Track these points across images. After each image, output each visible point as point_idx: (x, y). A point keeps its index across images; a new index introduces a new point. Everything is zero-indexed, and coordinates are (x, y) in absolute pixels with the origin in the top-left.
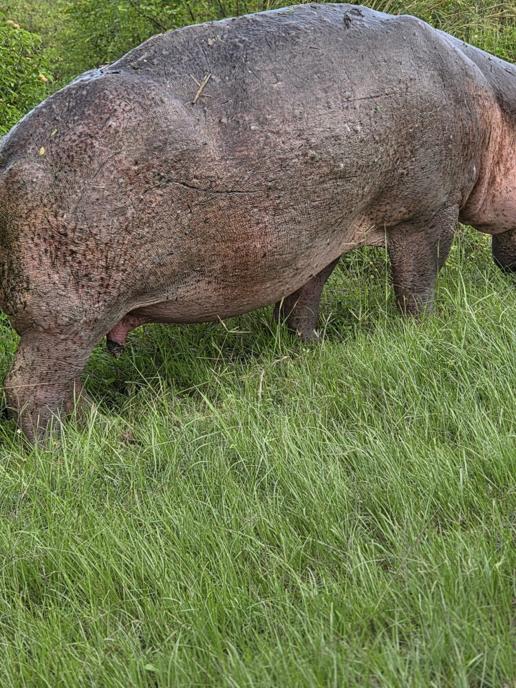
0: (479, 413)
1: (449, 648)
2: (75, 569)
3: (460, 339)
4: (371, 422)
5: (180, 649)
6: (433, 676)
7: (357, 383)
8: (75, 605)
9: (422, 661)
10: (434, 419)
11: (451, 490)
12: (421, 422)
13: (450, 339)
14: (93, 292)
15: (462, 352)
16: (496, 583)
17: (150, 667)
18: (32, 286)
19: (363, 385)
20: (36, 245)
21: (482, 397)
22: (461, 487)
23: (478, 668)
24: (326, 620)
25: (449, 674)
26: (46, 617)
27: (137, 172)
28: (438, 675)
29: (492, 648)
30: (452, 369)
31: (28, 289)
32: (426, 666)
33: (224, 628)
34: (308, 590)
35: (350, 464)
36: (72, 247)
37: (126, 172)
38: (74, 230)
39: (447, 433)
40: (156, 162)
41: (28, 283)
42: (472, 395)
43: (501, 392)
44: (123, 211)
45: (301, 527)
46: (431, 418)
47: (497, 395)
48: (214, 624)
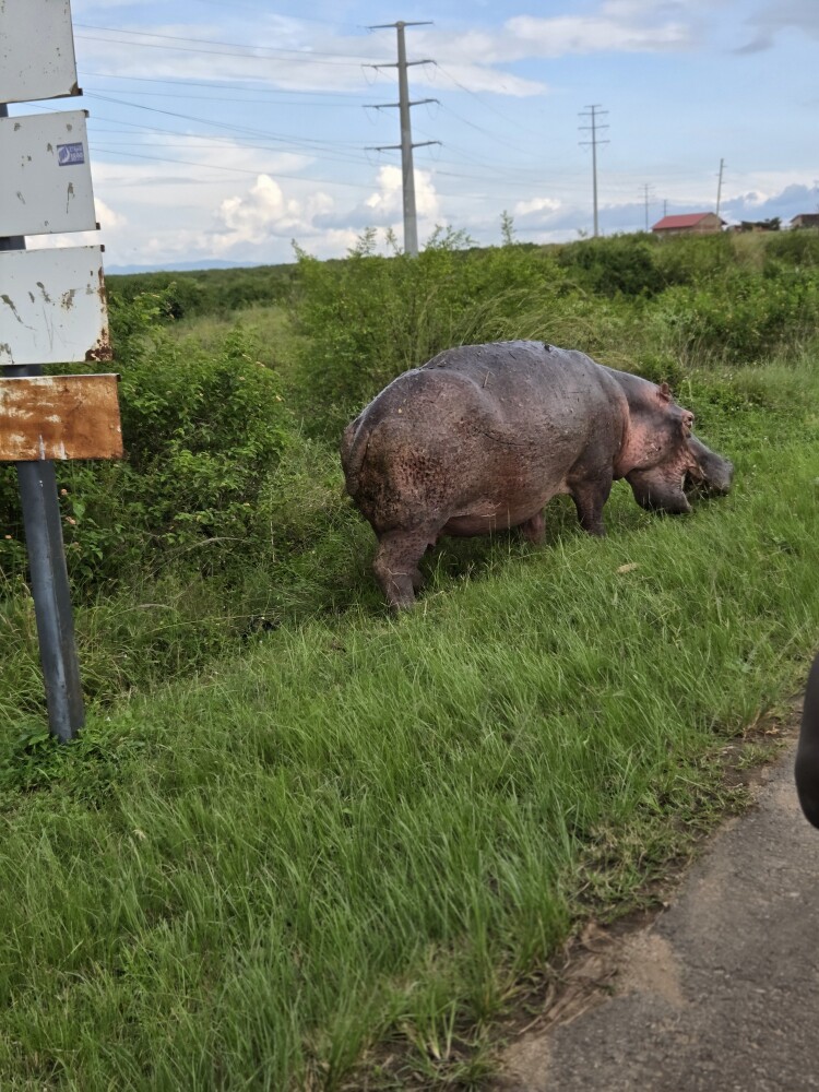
0: (572, 632)
1: (552, 801)
2: (297, 740)
3: (559, 581)
4: (499, 639)
5: (367, 798)
6: (541, 821)
7: (490, 610)
8: (296, 765)
9: (533, 809)
10: (542, 636)
11: (553, 686)
12: (532, 638)
13: (551, 580)
14: (435, 501)
15: (560, 590)
16: (584, 754)
17: (347, 811)
18: (402, 498)
19: (493, 611)
20: (404, 470)
21: (574, 621)
22: (560, 684)
23: (573, 815)
24: (468, 779)
25: (552, 820)
26: (276, 774)
27: (463, 425)
28: (545, 820)
29: (582, 801)
30: (553, 601)
31: (398, 500)
32: (537, 813)
33: (398, 782)
34: (457, 756)
35: (484, 667)
36: (427, 471)
37: (457, 424)
38: (429, 460)
39: (550, 646)
40: (473, 420)
41: (399, 496)
42: (568, 620)
43: (587, 618)
44: (455, 449)
45: (451, 711)
46: (539, 635)
47: (584, 621)
48: (392, 781)
